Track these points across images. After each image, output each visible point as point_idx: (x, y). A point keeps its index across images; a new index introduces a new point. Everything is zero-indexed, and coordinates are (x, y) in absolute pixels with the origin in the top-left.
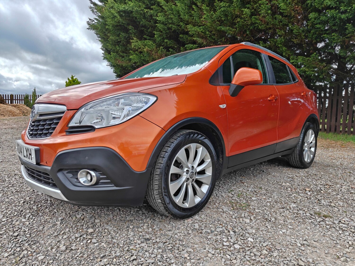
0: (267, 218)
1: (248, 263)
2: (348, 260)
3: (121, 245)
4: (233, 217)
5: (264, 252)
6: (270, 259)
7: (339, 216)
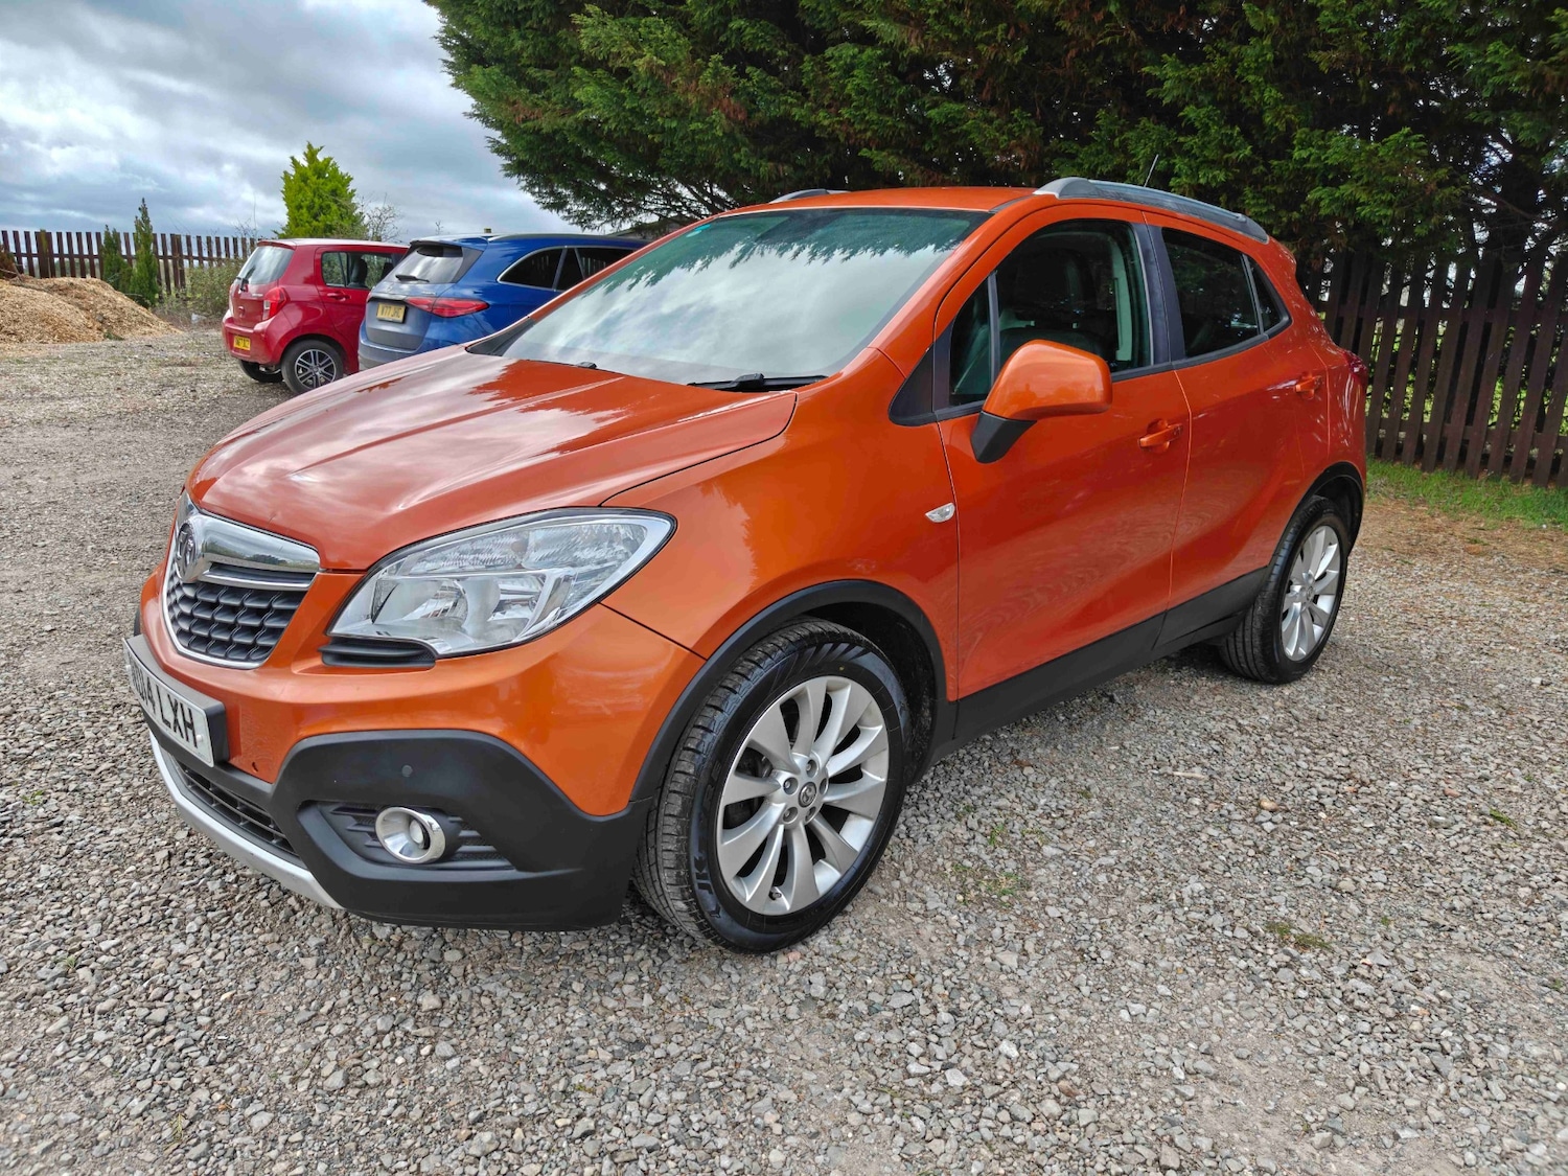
0: (1084, 945)
1: (984, 1151)
2: (1340, 1141)
3: (542, 1071)
4: (961, 939)
5: (1051, 1107)
6: (1065, 1136)
7: (1356, 939)
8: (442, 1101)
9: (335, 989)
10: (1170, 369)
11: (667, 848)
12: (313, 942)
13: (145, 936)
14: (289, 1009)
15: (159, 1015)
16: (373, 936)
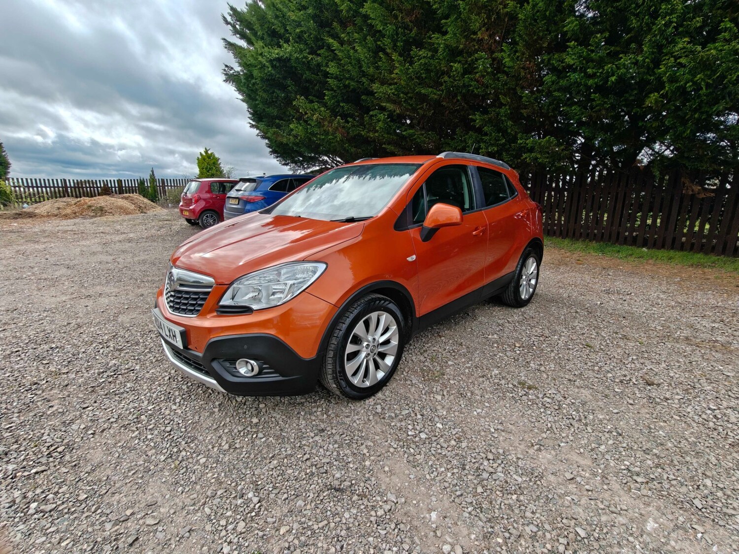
0: (462, 392)
1: (433, 458)
2: (542, 448)
3: (292, 440)
4: (423, 392)
5: (453, 443)
6: (458, 452)
7: (546, 386)
8: (261, 452)
9: (225, 418)
10: (481, 210)
11: (329, 368)
12: (217, 403)
13: (163, 404)
14: (210, 425)
15: (168, 429)
16: (236, 401)
